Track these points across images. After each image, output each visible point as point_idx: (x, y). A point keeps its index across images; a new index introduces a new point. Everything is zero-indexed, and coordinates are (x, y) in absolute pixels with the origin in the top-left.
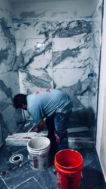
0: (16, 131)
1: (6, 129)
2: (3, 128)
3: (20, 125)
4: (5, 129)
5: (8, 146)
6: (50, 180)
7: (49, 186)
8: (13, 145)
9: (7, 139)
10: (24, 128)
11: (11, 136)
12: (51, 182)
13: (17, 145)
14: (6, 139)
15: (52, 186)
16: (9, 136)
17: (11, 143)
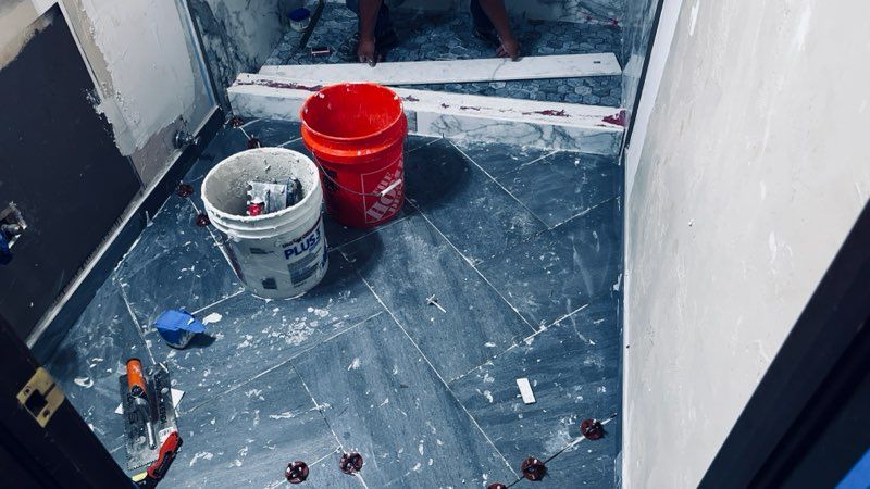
0: (276, 52)
1: (223, 44)
2: (205, 39)
3: (297, 27)
4: (217, 42)
5: (242, 120)
6: (404, 263)
7: (398, 285)
8: (260, 116)
9: (232, 90)
10: (316, 43)
11: (253, 77)
12: (407, 273)
13: (279, 115)
14: (229, 86)
15: (409, 286)
16: (242, 77)
17: (253, 107)
